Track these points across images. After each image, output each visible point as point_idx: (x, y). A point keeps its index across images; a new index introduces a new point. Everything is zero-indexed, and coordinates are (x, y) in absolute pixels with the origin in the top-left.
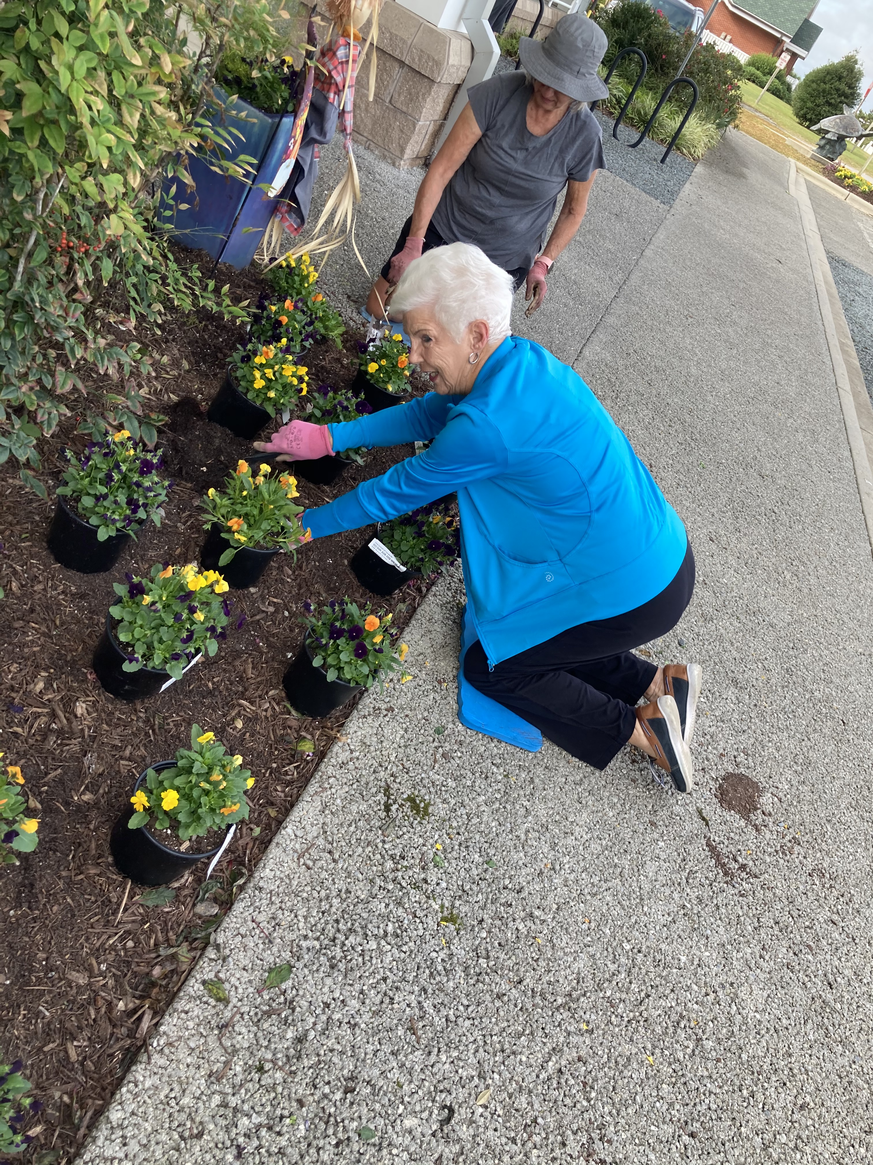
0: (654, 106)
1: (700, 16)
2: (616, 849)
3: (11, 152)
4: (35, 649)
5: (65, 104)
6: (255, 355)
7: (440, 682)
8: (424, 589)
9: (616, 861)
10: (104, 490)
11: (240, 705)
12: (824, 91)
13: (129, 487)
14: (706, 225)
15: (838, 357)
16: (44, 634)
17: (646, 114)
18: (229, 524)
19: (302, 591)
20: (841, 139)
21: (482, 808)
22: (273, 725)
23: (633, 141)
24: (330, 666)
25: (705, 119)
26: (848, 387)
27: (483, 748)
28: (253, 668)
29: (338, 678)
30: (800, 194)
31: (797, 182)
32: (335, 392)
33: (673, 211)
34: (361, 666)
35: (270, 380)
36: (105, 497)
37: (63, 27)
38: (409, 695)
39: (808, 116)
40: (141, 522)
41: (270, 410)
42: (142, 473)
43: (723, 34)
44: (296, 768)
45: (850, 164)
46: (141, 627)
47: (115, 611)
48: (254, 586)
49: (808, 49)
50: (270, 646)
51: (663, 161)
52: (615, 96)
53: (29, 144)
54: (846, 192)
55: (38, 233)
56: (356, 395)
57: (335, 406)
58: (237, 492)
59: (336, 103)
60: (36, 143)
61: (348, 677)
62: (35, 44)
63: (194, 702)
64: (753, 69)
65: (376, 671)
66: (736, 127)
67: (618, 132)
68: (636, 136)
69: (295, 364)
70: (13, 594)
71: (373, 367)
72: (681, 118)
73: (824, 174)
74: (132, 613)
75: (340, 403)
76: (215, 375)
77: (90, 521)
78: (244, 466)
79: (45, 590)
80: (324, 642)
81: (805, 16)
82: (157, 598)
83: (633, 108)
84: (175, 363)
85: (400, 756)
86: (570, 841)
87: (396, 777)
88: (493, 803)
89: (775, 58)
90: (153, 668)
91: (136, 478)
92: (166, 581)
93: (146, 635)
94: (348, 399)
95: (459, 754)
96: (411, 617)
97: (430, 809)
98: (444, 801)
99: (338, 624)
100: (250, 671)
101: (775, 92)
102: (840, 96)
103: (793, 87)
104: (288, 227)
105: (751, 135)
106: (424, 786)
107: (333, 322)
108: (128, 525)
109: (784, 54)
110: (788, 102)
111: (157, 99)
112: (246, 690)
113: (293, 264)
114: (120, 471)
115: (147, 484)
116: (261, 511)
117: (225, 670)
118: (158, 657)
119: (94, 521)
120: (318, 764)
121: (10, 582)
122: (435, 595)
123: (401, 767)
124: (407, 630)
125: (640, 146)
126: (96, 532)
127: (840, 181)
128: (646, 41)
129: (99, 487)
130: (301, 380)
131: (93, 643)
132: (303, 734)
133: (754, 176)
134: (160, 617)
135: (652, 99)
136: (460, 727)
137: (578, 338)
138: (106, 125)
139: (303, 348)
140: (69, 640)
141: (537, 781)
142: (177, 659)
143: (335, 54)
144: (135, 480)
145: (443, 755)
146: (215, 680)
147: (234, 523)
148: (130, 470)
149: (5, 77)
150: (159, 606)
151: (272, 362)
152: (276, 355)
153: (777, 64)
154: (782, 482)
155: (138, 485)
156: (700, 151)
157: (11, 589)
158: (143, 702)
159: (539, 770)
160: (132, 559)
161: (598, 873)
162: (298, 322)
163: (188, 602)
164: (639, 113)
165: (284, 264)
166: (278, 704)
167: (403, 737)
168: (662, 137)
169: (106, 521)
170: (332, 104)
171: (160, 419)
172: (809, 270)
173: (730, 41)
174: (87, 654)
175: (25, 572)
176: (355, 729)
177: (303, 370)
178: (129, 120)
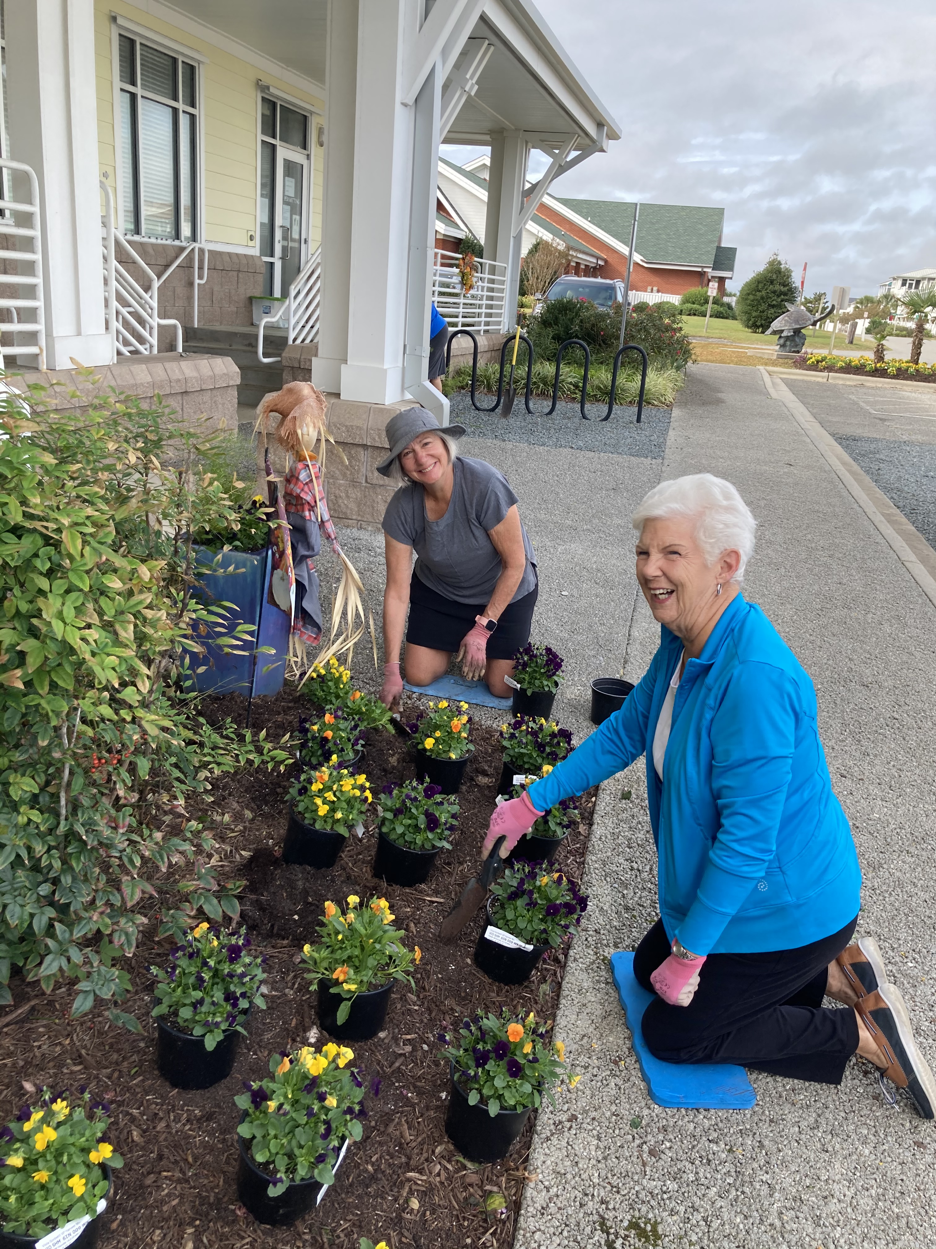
0: (610, 376)
1: (620, 285)
2: (890, 1195)
3: (27, 707)
4: (174, 1203)
5: (65, 648)
6: (311, 783)
7: (616, 1063)
8: (561, 957)
9: (896, 1210)
10: (197, 995)
11: (409, 1180)
12: (762, 298)
13: (223, 980)
14: (704, 461)
15: (888, 530)
16: (179, 1181)
17: (606, 387)
18: (334, 976)
19: (433, 1014)
20: (797, 332)
21: (718, 1204)
22: (452, 1190)
23: (604, 414)
24: (489, 1097)
25: (663, 367)
26: (913, 558)
27: (692, 1125)
28: (409, 1128)
29: (502, 1108)
30: (783, 394)
31: (774, 384)
32: (401, 786)
33: (666, 462)
34: (521, 1085)
35: (333, 802)
36: (201, 1002)
37: (44, 583)
38: (588, 1092)
39: (758, 323)
40: (245, 1012)
41: (342, 830)
42: (232, 960)
43: (649, 288)
44: (494, 1234)
45: (817, 348)
46: (276, 1137)
47: (244, 1130)
48: (382, 1030)
49: (731, 269)
50: (420, 1093)
51: (639, 420)
52: (571, 383)
53: (41, 692)
54: (825, 374)
55: (71, 765)
56: (421, 781)
57: (404, 801)
58: (333, 936)
59: (313, 519)
60: (47, 688)
61: (512, 1102)
62: (24, 607)
63: (359, 1197)
64: (689, 305)
65: (540, 1084)
66: (695, 362)
67: (586, 412)
68: (605, 409)
69: (352, 775)
70: (137, 1145)
71: (429, 743)
72: (640, 377)
73: (796, 367)
74: (262, 1125)
75: (408, 796)
76: (280, 813)
77: (194, 1033)
78: (330, 907)
79: (168, 1126)
80: (473, 1073)
81: (716, 244)
82: (282, 1099)
83: (592, 387)
84: (238, 817)
85: (603, 1174)
86: (834, 1206)
87: (607, 1203)
88: (728, 1191)
89: (705, 289)
90: (302, 1179)
91: (226, 968)
92: (287, 1075)
93: (283, 1145)
94: (414, 789)
95: (668, 1145)
96: (558, 996)
97: (660, 1229)
98: (672, 1213)
99: (480, 1047)
100: (407, 1133)
101: (718, 315)
102: (778, 296)
103: (733, 304)
104: (308, 639)
105: (712, 362)
106: (643, 1202)
107: (378, 711)
108: (233, 1022)
109: (711, 284)
110: (734, 318)
111: (145, 605)
112: (409, 1158)
113: (323, 672)
114: (210, 968)
115: (240, 970)
116: (363, 948)
117: (381, 1144)
118: (302, 1165)
119: (198, 1031)
120: (516, 1221)
121: (130, 1132)
122: (575, 960)
123: (609, 1188)
124: (560, 1013)
125: (612, 416)
126: (203, 1041)
127: (815, 367)
128: (580, 326)
129: (193, 993)
130: (362, 788)
131: (232, 1169)
132: (488, 1187)
133: (730, 397)
134: (293, 1119)
135: (606, 371)
136: (657, 1109)
137: (621, 622)
138: (107, 650)
139: (356, 752)
140: (207, 1177)
141: (766, 1143)
142: (323, 1161)
143: (298, 479)
144: (226, 971)
145: (652, 1153)
146: (373, 1159)
147: (339, 974)
148: (219, 962)
149: (5, 646)
150: (287, 1107)
151: (329, 784)
152: (331, 774)
153: (709, 294)
154: (889, 683)
155: (231, 975)
156: (670, 397)
157: (133, 1141)
158: (304, 1220)
159: (765, 1128)
160: (249, 1050)
161: (881, 1235)
162: (343, 730)
163: (316, 1090)
164: (599, 388)
165: (314, 675)
166: (449, 1161)
167: (598, 1147)
168: (630, 399)
169: (210, 1027)
170: (310, 520)
171: (237, 885)
172: (822, 460)
173: (658, 291)
174: (230, 1185)
175: (142, 1114)
176: (542, 1158)
177: (362, 779)
178: (125, 635)
